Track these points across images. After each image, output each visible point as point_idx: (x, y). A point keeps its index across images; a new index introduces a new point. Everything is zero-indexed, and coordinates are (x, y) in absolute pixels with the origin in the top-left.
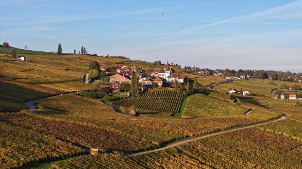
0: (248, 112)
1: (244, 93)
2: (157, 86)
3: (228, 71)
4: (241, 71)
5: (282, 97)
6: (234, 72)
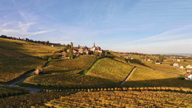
0: (134, 68)
1: (131, 59)
2: (86, 54)
3: (127, 53)
4: (130, 53)
5: (145, 60)
6: (129, 53)
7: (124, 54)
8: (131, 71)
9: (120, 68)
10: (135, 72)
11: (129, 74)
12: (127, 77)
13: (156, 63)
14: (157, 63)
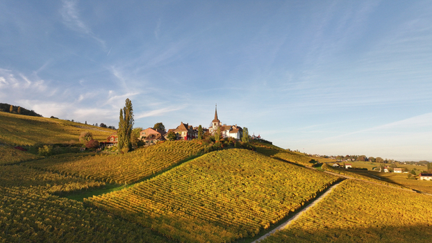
1: (347, 167)
5: (386, 170)
7: (331, 160)
8: (319, 194)
9: (275, 178)
10: (335, 195)
11: (308, 203)
12: (291, 215)
13: (422, 178)
14: (426, 178)
